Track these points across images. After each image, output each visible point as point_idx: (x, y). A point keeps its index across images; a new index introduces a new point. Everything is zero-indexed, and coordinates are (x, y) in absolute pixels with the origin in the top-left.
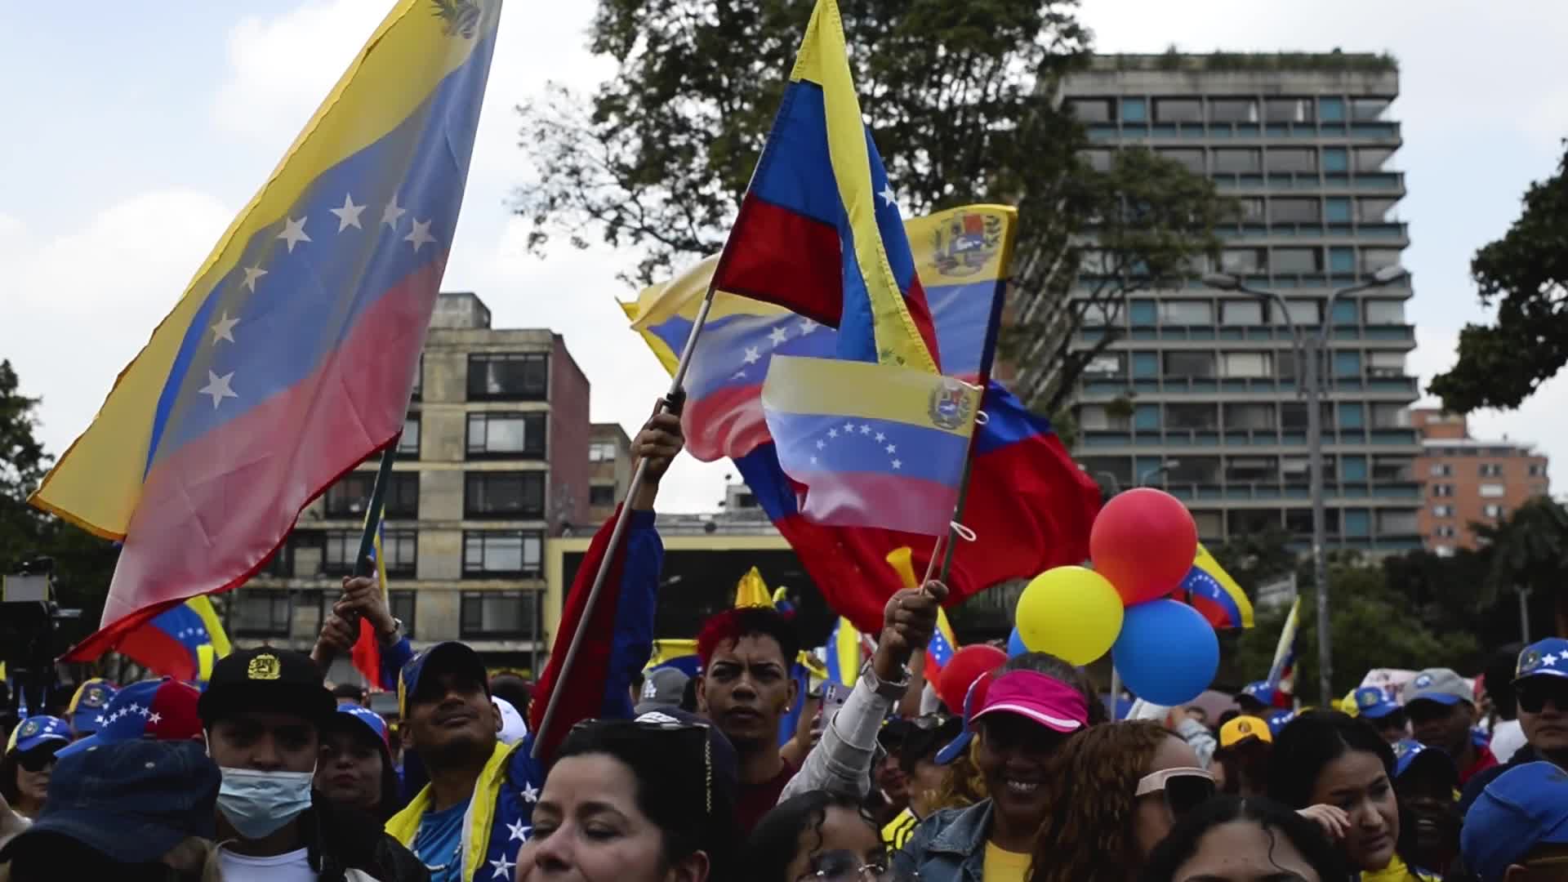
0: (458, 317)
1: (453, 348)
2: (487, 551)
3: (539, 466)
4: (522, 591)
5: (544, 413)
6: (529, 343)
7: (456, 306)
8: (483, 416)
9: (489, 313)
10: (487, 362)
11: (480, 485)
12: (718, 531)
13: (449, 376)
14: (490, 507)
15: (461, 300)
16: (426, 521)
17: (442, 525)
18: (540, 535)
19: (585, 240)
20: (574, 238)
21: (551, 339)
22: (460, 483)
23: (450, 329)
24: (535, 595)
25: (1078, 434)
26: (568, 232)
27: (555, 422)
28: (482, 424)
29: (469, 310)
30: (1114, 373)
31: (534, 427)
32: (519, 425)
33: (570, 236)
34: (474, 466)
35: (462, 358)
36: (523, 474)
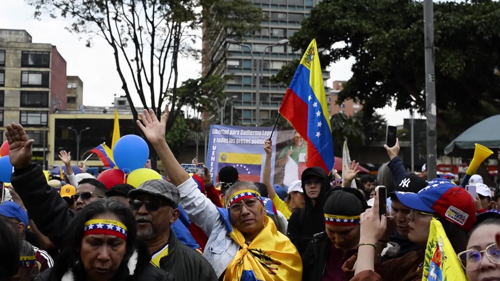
0: (19, 38)
1: (16, 49)
2: (28, 118)
3: (46, 90)
4: (41, 131)
5: (48, 72)
6: (44, 48)
7: (19, 34)
8: (27, 72)
9: (31, 37)
10: (28, 54)
11: (26, 96)
12: (108, 113)
13: (15, 58)
14: (29, 103)
15: (21, 32)
16: (7, 107)
17: (12, 109)
18: (47, 113)
19: (55, 15)
20: (50, 14)
21: (51, 47)
22: (19, 95)
23: (16, 42)
24: (44, 132)
25: (226, 85)
26: (48, 12)
27: (52, 75)
28: (27, 75)
29: (23, 36)
30: (237, 66)
31: (45, 77)
32: (40, 76)
33: (49, 13)
34: (24, 89)
35: (19, 52)
36: (41, 93)
